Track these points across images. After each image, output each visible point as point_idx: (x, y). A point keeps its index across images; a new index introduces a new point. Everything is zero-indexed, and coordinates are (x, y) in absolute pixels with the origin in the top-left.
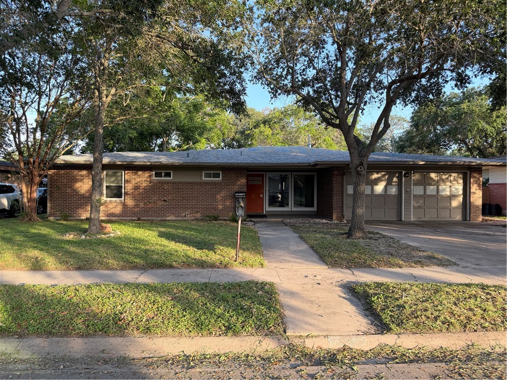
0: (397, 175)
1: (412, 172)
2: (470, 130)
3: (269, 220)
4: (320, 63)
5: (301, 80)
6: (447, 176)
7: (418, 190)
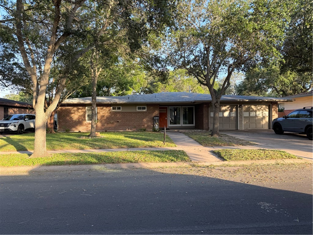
0: (235, 107)
1: (243, 105)
2: (276, 81)
3: (171, 131)
4: (197, 53)
5: (187, 60)
6: (260, 107)
7: (246, 114)
